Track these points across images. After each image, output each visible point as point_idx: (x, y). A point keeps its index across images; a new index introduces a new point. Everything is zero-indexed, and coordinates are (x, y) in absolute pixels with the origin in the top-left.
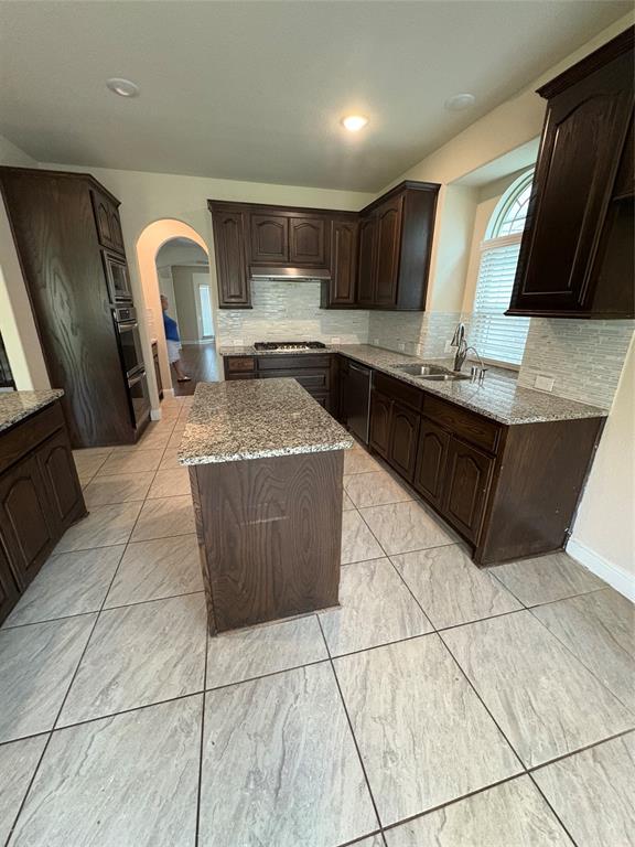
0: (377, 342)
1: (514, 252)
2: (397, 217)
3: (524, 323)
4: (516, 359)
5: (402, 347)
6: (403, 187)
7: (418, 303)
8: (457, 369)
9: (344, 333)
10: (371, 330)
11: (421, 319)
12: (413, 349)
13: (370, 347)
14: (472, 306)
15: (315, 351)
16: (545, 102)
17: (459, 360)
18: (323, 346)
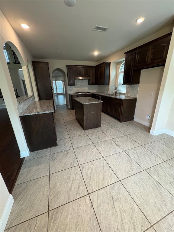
0: (100, 91)
1: (123, 74)
2: (104, 68)
3: (125, 86)
4: (125, 92)
5: (105, 92)
6: (104, 62)
7: (108, 83)
8: (116, 94)
9: (93, 90)
10: (98, 89)
11: (109, 86)
12: (108, 92)
13: (98, 92)
14: (118, 83)
15: (88, 93)
16: (125, 55)
17: (116, 93)
18: (90, 92)
